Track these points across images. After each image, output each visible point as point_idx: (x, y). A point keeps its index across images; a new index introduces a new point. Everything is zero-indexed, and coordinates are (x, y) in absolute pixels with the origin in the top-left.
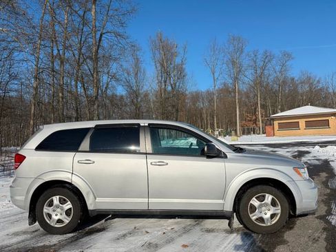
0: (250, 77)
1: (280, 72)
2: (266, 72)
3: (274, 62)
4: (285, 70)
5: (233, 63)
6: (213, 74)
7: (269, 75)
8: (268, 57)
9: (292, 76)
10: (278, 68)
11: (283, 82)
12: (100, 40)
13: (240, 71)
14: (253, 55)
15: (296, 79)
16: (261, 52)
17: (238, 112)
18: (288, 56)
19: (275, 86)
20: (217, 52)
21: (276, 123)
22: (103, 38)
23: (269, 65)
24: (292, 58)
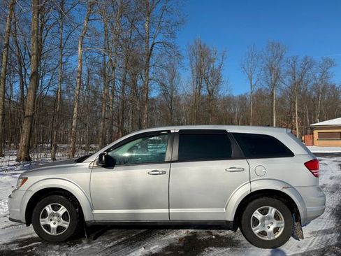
0: (287, 83)
1: (321, 79)
2: (305, 78)
3: (314, 68)
4: (326, 77)
5: (271, 69)
6: (251, 80)
7: (308, 82)
8: (308, 64)
9: (333, 83)
10: (318, 75)
11: (323, 89)
12: (151, 50)
13: (278, 77)
14: (292, 61)
15: (337, 86)
16: (301, 58)
17: (275, 119)
18: (330, 63)
19: (314, 93)
20: (255, 58)
21: (316, 133)
22: (154, 48)
23: (309, 72)
24: (335, 65)
